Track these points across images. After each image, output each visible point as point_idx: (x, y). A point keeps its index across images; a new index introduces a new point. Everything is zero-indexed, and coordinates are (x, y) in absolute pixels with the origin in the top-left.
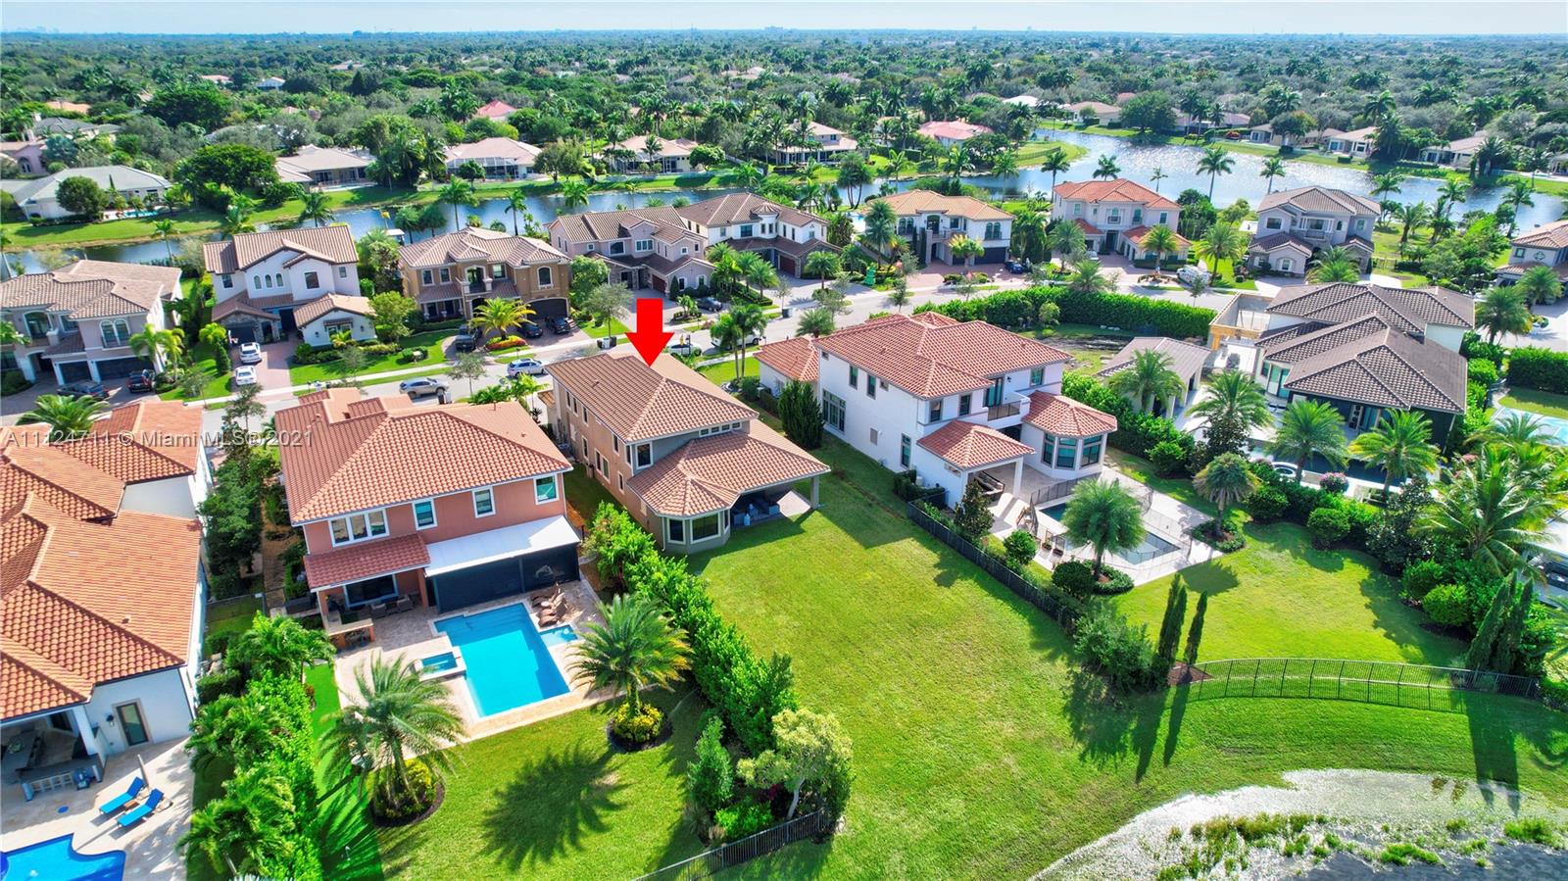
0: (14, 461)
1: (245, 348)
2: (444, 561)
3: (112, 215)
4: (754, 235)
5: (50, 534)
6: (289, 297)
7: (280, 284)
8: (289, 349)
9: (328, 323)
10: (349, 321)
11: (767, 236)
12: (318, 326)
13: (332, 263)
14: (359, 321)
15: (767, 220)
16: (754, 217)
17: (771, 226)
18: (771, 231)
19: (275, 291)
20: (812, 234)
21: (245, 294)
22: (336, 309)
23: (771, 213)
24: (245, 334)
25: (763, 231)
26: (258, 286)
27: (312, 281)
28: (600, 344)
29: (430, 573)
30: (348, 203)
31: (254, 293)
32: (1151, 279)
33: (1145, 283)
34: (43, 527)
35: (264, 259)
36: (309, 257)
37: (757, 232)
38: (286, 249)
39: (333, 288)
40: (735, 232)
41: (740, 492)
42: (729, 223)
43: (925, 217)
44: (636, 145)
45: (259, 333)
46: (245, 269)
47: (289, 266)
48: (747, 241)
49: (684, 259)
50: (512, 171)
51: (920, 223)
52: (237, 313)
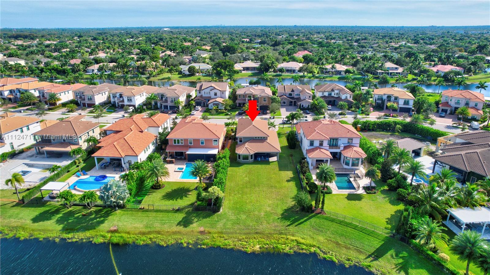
0: (134, 120)
1: (196, 107)
2: (190, 152)
3: (197, 74)
4: (332, 95)
5: (132, 132)
6: (211, 97)
7: (209, 94)
8: (205, 108)
9: (214, 104)
10: (218, 104)
11: (336, 96)
12: (212, 104)
13: (220, 91)
14: (221, 104)
15: (336, 92)
16: (333, 90)
17: (337, 93)
18: (337, 95)
19: (208, 95)
20: (346, 97)
21: (202, 95)
22: (216, 101)
23: (337, 90)
24: (198, 104)
25: (335, 95)
26: (205, 94)
27: (216, 94)
28: (270, 118)
29: (187, 153)
30: (249, 76)
31: (204, 95)
32: (458, 124)
33: (455, 125)
34: (132, 131)
35: (207, 88)
36: (215, 89)
37: (333, 94)
38: (211, 86)
39: (220, 96)
40: (326, 94)
41: (256, 152)
42: (325, 91)
43: (386, 96)
44: (329, 67)
45: (202, 104)
46: (203, 90)
47: (211, 90)
48: (329, 97)
49: (305, 99)
50: (294, 71)
51: (385, 97)
52: (198, 99)
